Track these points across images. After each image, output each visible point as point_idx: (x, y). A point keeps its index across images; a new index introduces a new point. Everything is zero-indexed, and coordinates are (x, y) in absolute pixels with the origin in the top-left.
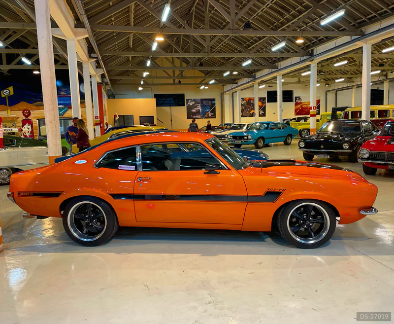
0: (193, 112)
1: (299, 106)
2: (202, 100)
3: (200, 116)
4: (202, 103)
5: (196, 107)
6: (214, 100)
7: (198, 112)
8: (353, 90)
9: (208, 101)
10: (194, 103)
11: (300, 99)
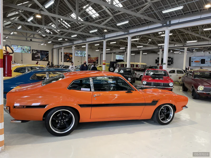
0: (36, 57)
1: (89, 59)
2: (41, 51)
3: (39, 60)
4: (41, 52)
5: (38, 54)
6: (48, 52)
7: (39, 57)
8: (113, 54)
9: (44, 52)
10: (36, 52)
11: (90, 56)
